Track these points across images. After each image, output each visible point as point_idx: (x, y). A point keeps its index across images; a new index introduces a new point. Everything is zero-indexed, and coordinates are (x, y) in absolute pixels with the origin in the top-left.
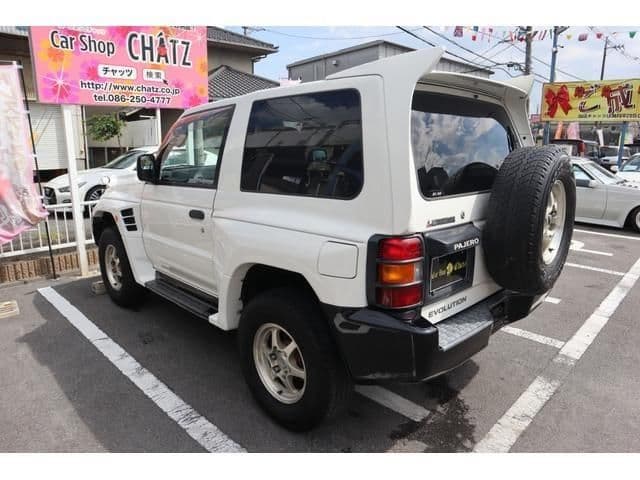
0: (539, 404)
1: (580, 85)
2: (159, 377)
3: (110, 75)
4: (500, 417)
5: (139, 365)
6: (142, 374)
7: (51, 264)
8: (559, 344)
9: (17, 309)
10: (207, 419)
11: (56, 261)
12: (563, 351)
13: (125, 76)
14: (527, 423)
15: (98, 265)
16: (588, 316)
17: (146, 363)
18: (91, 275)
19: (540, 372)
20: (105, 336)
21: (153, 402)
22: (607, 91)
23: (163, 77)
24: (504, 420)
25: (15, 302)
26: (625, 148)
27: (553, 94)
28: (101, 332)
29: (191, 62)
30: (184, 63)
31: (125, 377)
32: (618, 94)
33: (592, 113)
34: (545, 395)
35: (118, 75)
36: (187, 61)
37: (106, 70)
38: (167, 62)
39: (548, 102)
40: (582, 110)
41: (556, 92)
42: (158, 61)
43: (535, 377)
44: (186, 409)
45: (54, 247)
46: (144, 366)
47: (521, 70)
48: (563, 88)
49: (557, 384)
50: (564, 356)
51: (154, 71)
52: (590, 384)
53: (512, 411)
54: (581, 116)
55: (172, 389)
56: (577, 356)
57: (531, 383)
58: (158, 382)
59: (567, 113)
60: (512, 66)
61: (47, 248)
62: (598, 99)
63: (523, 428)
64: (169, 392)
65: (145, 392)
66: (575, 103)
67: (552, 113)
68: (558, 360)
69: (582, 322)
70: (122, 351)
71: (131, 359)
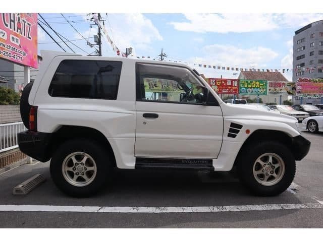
13: (1, 36)
23: (19, 43)
30: (28, 37)
38: (21, 33)
42: (17, 31)
51: (15, 37)
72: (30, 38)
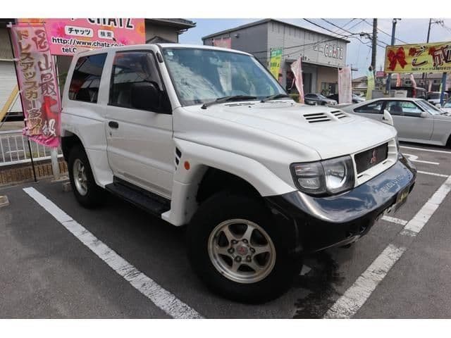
0: (391, 263)
1: (413, 47)
2: (110, 246)
3: (73, 33)
4: (363, 272)
5: (95, 238)
6: (98, 244)
7: (32, 171)
8: (403, 222)
9: (7, 202)
10: (145, 274)
11: (36, 170)
12: (407, 227)
13: (85, 34)
14: (383, 276)
15: (67, 173)
16: (423, 204)
17: (100, 236)
18: (62, 179)
19: (391, 241)
20: (71, 219)
21: (105, 263)
22: (432, 51)
23: (113, 36)
24: (366, 274)
25: (6, 197)
26: (445, 93)
27: (393, 53)
28: (68, 216)
29: (133, 25)
30: (128, 26)
31: (86, 247)
32: (441, 52)
33: (422, 67)
34: (395, 257)
35: (79, 34)
36: (130, 25)
37: (71, 30)
38: (115, 25)
39: (390, 59)
40: (414, 65)
41: (395, 52)
42: (109, 24)
43: (387, 245)
44: (130, 267)
45: (34, 159)
46: (99, 239)
47: (369, 38)
48: (401, 49)
49: (403, 249)
50: (408, 230)
51: (106, 32)
52: (428, 249)
53: (371, 268)
54: (413, 69)
55: (120, 255)
56: (418, 231)
57: (384, 248)
58: (109, 250)
59: (403, 67)
60: (363, 35)
61: (30, 160)
62: (426, 57)
63: (381, 279)
64: (117, 257)
65: (100, 257)
66: (409, 60)
67: (392, 67)
68: (403, 233)
69: (420, 208)
70: (84, 229)
71: (90, 234)
72: (131, 27)
